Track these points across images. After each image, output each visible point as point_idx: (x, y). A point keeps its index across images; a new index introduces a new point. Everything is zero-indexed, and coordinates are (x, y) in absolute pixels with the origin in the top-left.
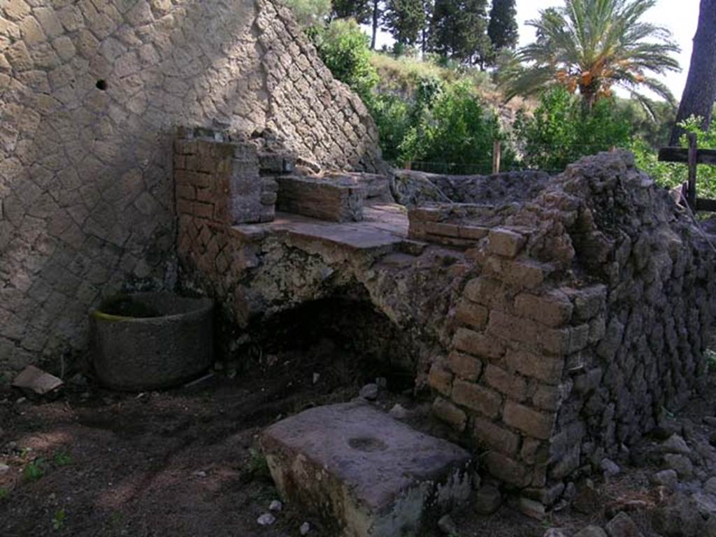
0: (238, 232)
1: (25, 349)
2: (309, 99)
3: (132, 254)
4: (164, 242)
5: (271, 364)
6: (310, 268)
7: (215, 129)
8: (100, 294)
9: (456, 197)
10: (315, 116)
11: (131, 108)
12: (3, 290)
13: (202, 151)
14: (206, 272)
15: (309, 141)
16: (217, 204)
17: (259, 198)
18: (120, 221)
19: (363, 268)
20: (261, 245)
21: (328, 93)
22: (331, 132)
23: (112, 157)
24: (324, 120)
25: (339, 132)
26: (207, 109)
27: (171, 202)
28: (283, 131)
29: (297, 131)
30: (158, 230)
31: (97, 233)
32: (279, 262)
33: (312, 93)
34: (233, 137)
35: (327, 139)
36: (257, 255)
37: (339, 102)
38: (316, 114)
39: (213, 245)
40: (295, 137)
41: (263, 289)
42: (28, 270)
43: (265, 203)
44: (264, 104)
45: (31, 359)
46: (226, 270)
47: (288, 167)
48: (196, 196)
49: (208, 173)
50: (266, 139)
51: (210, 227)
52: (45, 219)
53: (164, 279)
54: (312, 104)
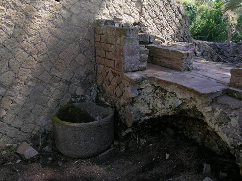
0: (127, 77)
1: (24, 132)
2: (160, 7)
3: (75, 84)
4: (91, 78)
5: (143, 144)
6: (168, 99)
7: (115, 21)
8: (59, 104)
9: (219, 52)
10: (162, 15)
11: (73, 11)
12: (11, 105)
13: (109, 32)
14: (110, 95)
15: (159, 27)
16: (116, 61)
17: (139, 58)
18: (68, 68)
19: (204, 105)
20: (140, 85)
21: (168, 3)
22: (169, 22)
23: (64, 36)
24: (166, 17)
25: (173, 23)
26: (111, 12)
27: (93, 58)
28: (147, 22)
29: (154, 22)
30: (87, 72)
31: (57, 75)
32: (150, 94)
33: (161, 3)
34: (124, 25)
35: (167, 26)
36: (138, 90)
37: (173, 8)
38: (163, 14)
39: (114, 82)
40: (153, 25)
41: (140, 107)
42: (23, 95)
43: (142, 60)
44: (139, 9)
45: (27, 136)
46: (121, 96)
47: (151, 41)
48: (106, 56)
49: (112, 44)
50: (140, 26)
51: (112, 72)
52: (30, 69)
53: (90, 95)
54: (161, 9)
